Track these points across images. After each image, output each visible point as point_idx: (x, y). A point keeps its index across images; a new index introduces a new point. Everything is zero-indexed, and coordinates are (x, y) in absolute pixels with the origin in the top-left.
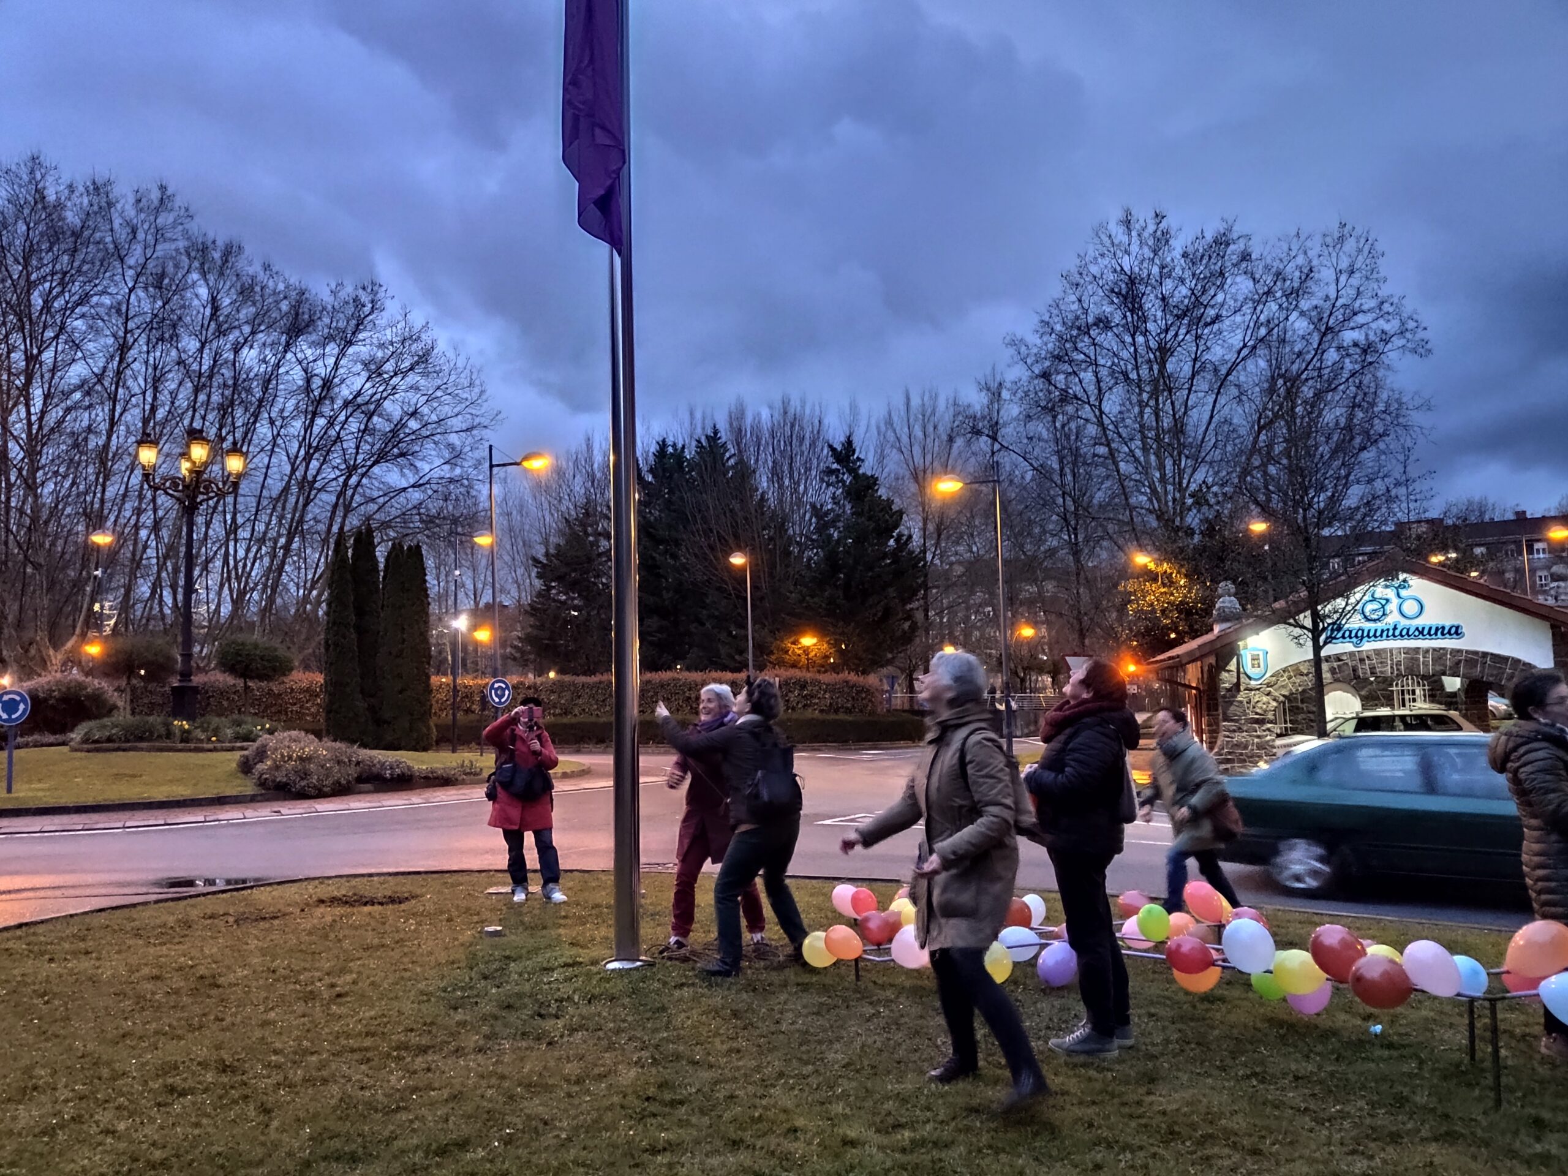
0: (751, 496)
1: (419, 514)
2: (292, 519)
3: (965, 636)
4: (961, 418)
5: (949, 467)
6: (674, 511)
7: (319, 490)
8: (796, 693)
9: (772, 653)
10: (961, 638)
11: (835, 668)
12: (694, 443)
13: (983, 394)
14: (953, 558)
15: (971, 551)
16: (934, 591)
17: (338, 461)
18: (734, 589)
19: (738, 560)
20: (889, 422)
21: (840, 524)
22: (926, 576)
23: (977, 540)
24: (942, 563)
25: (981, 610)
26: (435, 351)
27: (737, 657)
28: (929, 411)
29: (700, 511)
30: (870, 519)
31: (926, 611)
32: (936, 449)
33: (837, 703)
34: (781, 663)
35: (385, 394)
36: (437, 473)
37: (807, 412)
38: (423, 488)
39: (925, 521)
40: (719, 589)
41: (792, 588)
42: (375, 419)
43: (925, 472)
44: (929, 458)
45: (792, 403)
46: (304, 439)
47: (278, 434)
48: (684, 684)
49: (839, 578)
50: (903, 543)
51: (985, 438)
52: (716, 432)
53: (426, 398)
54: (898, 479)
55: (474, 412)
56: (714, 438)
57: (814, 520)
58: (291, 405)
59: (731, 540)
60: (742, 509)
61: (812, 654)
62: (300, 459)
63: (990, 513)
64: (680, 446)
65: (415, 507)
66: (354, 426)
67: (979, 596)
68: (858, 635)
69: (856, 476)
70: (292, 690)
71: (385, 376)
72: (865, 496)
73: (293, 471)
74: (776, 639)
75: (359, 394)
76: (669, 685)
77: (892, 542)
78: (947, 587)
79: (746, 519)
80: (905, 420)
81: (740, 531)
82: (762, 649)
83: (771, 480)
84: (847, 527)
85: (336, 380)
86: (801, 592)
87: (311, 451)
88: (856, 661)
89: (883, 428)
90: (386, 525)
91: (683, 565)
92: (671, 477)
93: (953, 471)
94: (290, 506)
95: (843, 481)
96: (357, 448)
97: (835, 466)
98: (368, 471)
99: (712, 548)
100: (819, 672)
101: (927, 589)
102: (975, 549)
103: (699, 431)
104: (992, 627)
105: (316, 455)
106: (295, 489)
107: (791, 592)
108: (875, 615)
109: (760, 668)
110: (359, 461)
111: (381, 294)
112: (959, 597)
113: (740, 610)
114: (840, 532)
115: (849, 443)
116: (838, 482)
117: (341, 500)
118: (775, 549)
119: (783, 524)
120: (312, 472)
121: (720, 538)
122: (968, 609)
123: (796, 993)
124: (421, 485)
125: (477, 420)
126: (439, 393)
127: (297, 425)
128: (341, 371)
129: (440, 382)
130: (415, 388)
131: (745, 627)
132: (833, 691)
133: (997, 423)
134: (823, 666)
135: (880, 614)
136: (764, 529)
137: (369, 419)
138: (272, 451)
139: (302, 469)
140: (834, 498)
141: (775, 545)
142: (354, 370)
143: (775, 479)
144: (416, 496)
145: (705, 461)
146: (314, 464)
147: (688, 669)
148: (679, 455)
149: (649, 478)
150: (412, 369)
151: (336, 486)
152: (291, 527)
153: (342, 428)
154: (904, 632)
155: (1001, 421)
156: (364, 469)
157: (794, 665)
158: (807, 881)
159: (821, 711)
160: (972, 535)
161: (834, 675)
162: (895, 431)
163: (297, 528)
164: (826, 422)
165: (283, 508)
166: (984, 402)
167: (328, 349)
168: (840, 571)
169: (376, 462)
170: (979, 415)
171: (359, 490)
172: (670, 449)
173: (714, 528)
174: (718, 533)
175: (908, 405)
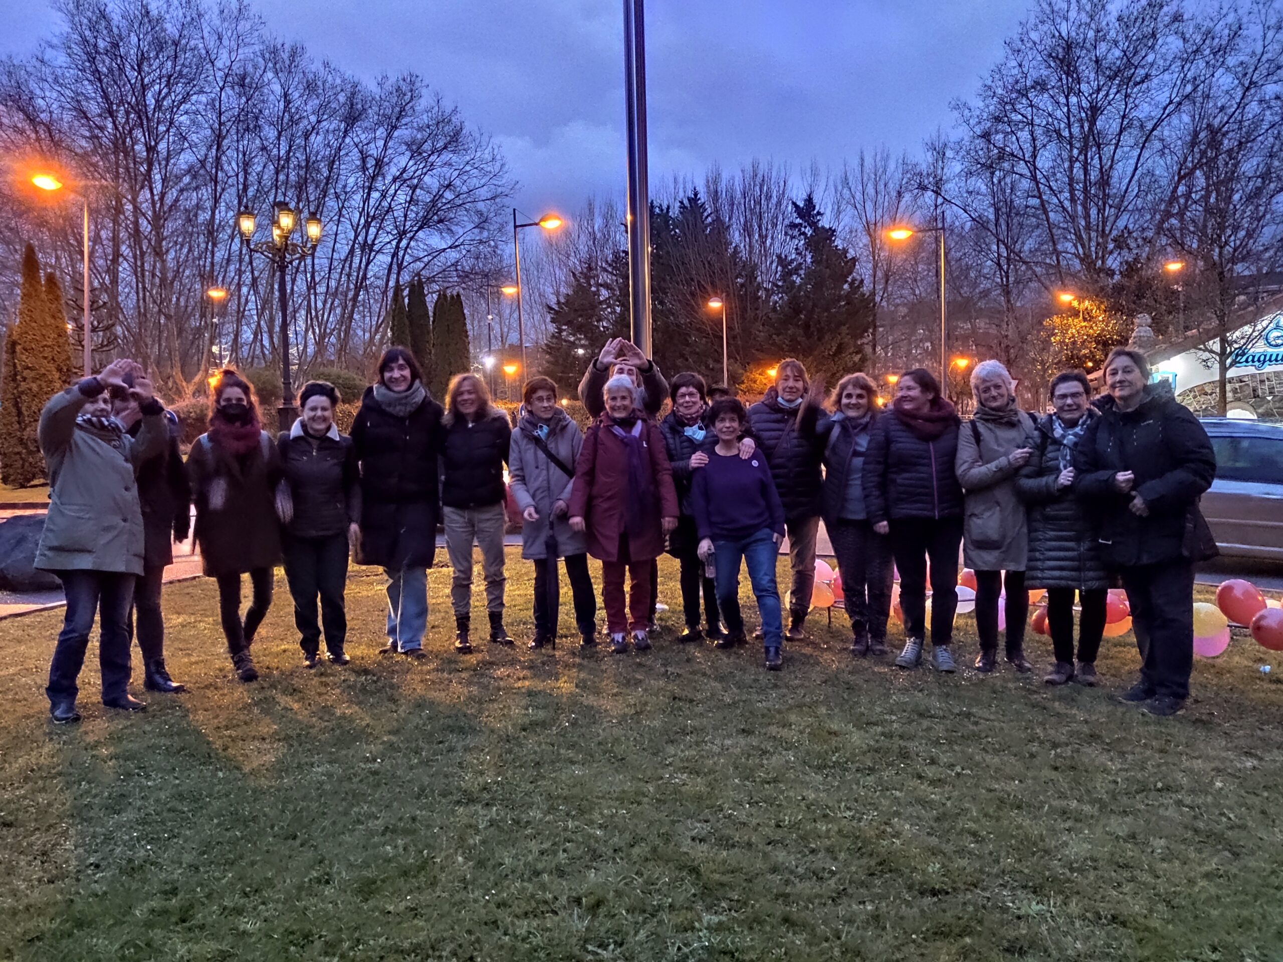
0: (726, 249)
1: (456, 270)
2: (358, 276)
4: (909, 175)
5: (899, 219)
6: (662, 264)
7: (378, 252)
9: (743, 382)
12: (677, 205)
13: (929, 153)
14: (898, 301)
15: (915, 294)
16: (881, 329)
17: (391, 227)
18: (711, 329)
19: (715, 305)
20: (846, 181)
21: (802, 272)
22: (875, 316)
23: (920, 284)
24: (889, 305)
25: (921, 345)
26: (464, 131)
28: (881, 170)
29: (683, 263)
30: (827, 267)
31: (874, 346)
32: (886, 204)
34: (750, 390)
35: (425, 170)
36: (469, 236)
37: (774, 174)
38: (458, 249)
39: (875, 267)
40: (699, 330)
41: (761, 328)
42: (418, 191)
43: (875, 224)
44: (880, 212)
45: (761, 166)
46: (363, 209)
47: (343, 207)
49: (800, 319)
50: (857, 286)
51: (930, 193)
52: (696, 195)
53: (457, 172)
54: (852, 231)
55: (496, 183)
56: (694, 200)
57: (779, 268)
58: (351, 181)
59: (709, 288)
60: (718, 261)
62: (361, 227)
64: (665, 207)
65: (453, 265)
67: (920, 333)
69: (817, 230)
71: (425, 155)
72: (824, 246)
73: (356, 237)
74: (746, 371)
75: (404, 170)
77: (846, 286)
78: (893, 326)
79: (722, 269)
80: (860, 179)
81: (717, 280)
82: (735, 379)
83: (742, 235)
84: (807, 275)
85: (386, 159)
86: (768, 331)
87: (369, 220)
89: (840, 187)
90: (431, 279)
91: (669, 309)
92: (659, 234)
93: (903, 222)
94: (355, 264)
95: (804, 234)
96: (406, 216)
97: (798, 221)
98: (414, 235)
99: (693, 295)
101: (875, 327)
102: (917, 292)
103: (681, 194)
104: (931, 360)
105: (373, 223)
106: (358, 252)
107: (760, 332)
108: (831, 349)
110: (407, 227)
111: (418, 84)
112: (903, 334)
113: (716, 347)
114: (801, 279)
115: (809, 201)
116: (800, 235)
117: (395, 261)
118: (746, 294)
119: (753, 273)
120: (371, 236)
121: (700, 286)
122: (910, 344)
124: (457, 246)
125: (500, 190)
126: (468, 168)
127: (358, 198)
128: (389, 151)
129: (468, 158)
130: (448, 164)
131: (721, 362)
133: (941, 179)
135: (834, 349)
136: (737, 277)
137: (414, 191)
138: (339, 220)
139: (363, 234)
140: (797, 249)
141: (746, 291)
142: (399, 150)
143: (746, 234)
144: (453, 255)
145: (687, 220)
146: (373, 230)
148: (664, 214)
150: (445, 148)
151: (390, 249)
152: (357, 282)
153: (392, 200)
154: (855, 364)
155: (944, 177)
156: (412, 234)
160: (916, 280)
162: (850, 189)
163: (361, 283)
164: (789, 183)
165: (350, 267)
166: (930, 160)
167: (378, 133)
168: (801, 312)
169: (421, 228)
170: (925, 173)
171: (409, 251)
172: (657, 210)
173: (695, 277)
174: (699, 282)
175: (862, 165)
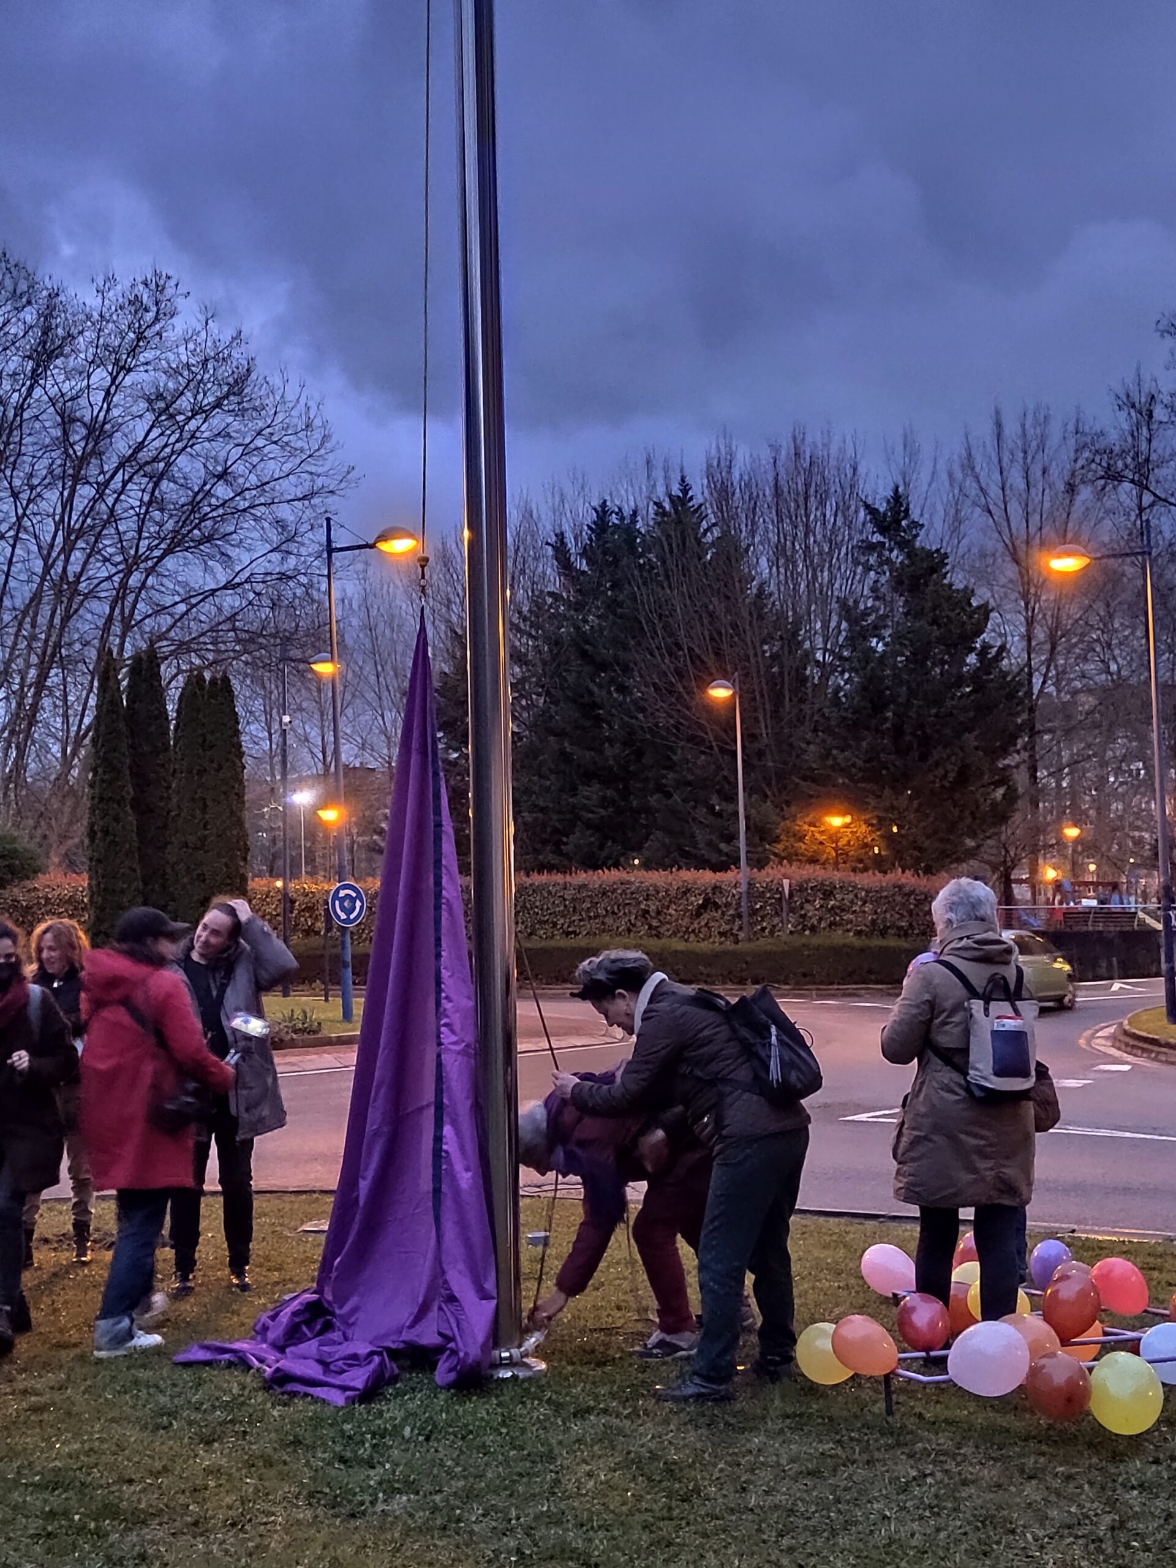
0: (742, 590)
1: (234, 629)
2: (46, 641)
3: (1099, 810)
4: (1086, 454)
5: (1070, 535)
6: (621, 617)
7: (86, 596)
8: (817, 903)
9: (777, 840)
10: (1092, 812)
11: (880, 864)
12: (652, 508)
13: (1123, 415)
14: (1078, 684)
15: (1108, 672)
16: (1046, 737)
17: (110, 550)
18: (716, 738)
19: (720, 693)
20: (969, 465)
21: (886, 633)
22: (1032, 710)
23: (1117, 652)
24: (1059, 691)
25: (1124, 767)
26: (253, 376)
27: (723, 846)
28: (1034, 444)
29: (660, 616)
30: (935, 622)
31: (1033, 770)
32: (1047, 505)
33: (884, 920)
34: (791, 857)
35: (179, 446)
36: (261, 566)
37: (834, 450)
38: (239, 590)
39: (1030, 623)
40: (692, 739)
41: (809, 736)
42: (165, 485)
43: (1028, 542)
44: (1035, 519)
45: (809, 439)
46: (62, 520)
47: (24, 514)
48: (638, 891)
49: (886, 719)
50: (990, 661)
51: (1127, 485)
52: (685, 489)
53: (241, 449)
54: (985, 556)
55: (313, 469)
56: (681, 501)
57: (844, 625)
58: (41, 467)
59: (710, 661)
60: (728, 611)
61: (843, 842)
62: (57, 549)
63: (1137, 609)
64: (627, 512)
65: (229, 619)
66: (134, 496)
67: (1121, 744)
68: (917, 811)
69: (912, 554)
70: (47, 899)
71: (180, 418)
72: (926, 585)
73: (47, 569)
74: (784, 818)
75: (141, 446)
76: (614, 891)
77: (972, 659)
78: (1068, 732)
79: (735, 626)
80: (995, 460)
81: (725, 646)
82: (760, 833)
83: (773, 563)
84: (897, 637)
85: (107, 427)
86: (824, 741)
87: (73, 538)
88: (916, 853)
89: (959, 475)
90: (183, 648)
91: (635, 702)
92: (616, 562)
93: (1076, 540)
94: (42, 620)
95: (889, 561)
96: (140, 531)
97: (877, 538)
98: (156, 564)
99: (680, 674)
100: (854, 870)
101: (1034, 733)
102: (1114, 667)
103: (661, 490)
104: (1144, 795)
105: (81, 544)
106: (48, 596)
107: (808, 743)
108: (945, 776)
109: (759, 863)
110: (141, 551)
111: (169, 291)
112: (1089, 746)
113: (726, 773)
114: (886, 645)
115: (897, 500)
116: (881, 564)
117: (117, 611)
118: (781, 673)
119: (795, 634)
120: (74, 568)
121: (694, 657)
122: (1104, 764)
123: (781, 1431)
124: (239, 584)
125: (319, 482)
126: (260, 442)
127: (52, 498)
128: (115, 412)
129: (261, 424)
130: (224, 434)
131: (733, 799)
132: (877, 901)
133: (1147, 460)
134: (861, 861)
135: (951, 776)
136: (764, 642)
137: (156, 485)
138: (16, 538)
139: (60, 564)
140: (874, 589)
141: (781, 667)
142: (134, 409)
143: (782, 561)
144: (230, 601)
145: (668, 537)
146: (77, 556)
147: (646, 865)
148: (628, 531)
149: (583, 565)
150: (218, 404)
151: (107, 591)
152: (44, 653)
153: (117, 500)
154: (994, 804)
155: (1154, 457)
156: (150, 563)
157: (813, 861)
158: (822, 1219)
159: (859, 933)
160: (1109, 645)
161: (879, 875)
162: (977, 478)
163: (53, 655)
164: (862, 470)
165: (34, 625)
166: (1126, 427)
167: (94, 379)
168: (885, 706)
169: (168, 552)
170: (1117, 449)
171: (143, 594)
172: (614, 519)
173: (684, 642)
174: (690, 649)
175: (999, 436)
